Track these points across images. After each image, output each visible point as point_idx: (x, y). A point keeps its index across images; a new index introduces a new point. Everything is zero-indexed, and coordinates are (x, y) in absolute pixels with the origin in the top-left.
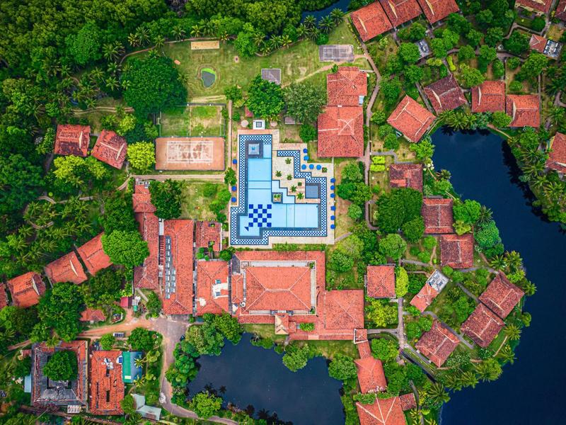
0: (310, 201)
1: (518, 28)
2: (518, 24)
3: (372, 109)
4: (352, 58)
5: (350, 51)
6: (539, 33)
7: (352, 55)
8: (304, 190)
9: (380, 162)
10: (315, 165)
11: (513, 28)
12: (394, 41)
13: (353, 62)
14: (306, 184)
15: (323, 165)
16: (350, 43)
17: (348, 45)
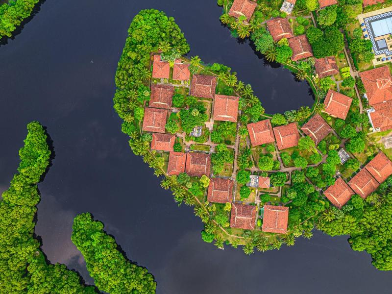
0: (381, 38)
1: (276, 193)
2: (277, 196)
3: (360, 108)
4: (383, 140)
5: (386, 144)
6: (262, 193)
7: (384, 142)
8: (388, 44)
9: (345, 73)
10: (385, 62)
11: (280, 192)
12: (359, 160)
13: (382, 137)
14: (387, 48)
15: (380, 63)
16: (388, 150)
17: (388, 148)
